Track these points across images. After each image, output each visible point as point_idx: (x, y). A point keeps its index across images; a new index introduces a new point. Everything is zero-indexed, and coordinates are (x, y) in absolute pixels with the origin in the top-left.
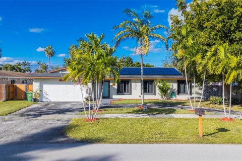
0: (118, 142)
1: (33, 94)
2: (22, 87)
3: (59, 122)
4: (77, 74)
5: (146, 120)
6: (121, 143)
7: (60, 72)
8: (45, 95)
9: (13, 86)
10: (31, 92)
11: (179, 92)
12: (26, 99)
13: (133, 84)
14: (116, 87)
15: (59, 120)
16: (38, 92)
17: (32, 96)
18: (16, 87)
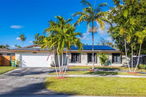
1: (16, 62)
2: (8, 57)
3: (38, 80)
4: (52, 43)
8: (23, 63)
9: (2, 57)
10: (13, 61)
11: (113, 61)
12: (10, 65)
13: (82, 56)
14: (70, 58)
15: (37, 78)
16: (19, 60)
17: (15, 64)
18: (4, 57)
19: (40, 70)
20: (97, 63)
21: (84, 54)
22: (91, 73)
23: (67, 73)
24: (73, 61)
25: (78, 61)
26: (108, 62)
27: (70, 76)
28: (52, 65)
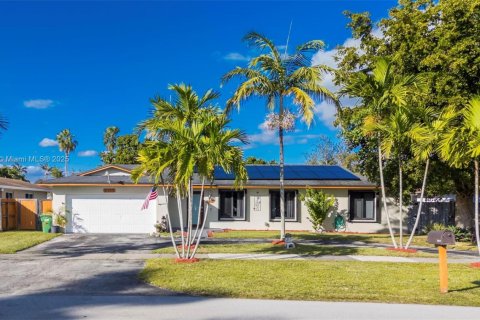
0: (264, 297)
1: (54, 218)
2: (30, 205)
3: (122, 264)
4: (161, 165)
5: (302, 265)
6: (271, 298)
7: (107, 173)
8: (76, 220)
9: (14, 203)
10: (48, 214)
12: (38, 227)
13: (253, 199)
14: (216, 204)
15: (120, 262)
16: (64, 213)
17: (51, 222)
18: (19, 204)
19: (125, 241)
20: (299, 220)
21: (258, 193)
22: (274, 250)
23: (205, 250)
24: (223, 214)
25: (241, 216)
26: (336, 219)
27: (211, 256)
28: (160, 229)
